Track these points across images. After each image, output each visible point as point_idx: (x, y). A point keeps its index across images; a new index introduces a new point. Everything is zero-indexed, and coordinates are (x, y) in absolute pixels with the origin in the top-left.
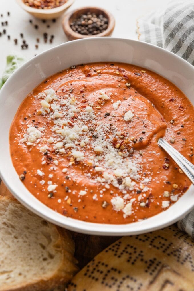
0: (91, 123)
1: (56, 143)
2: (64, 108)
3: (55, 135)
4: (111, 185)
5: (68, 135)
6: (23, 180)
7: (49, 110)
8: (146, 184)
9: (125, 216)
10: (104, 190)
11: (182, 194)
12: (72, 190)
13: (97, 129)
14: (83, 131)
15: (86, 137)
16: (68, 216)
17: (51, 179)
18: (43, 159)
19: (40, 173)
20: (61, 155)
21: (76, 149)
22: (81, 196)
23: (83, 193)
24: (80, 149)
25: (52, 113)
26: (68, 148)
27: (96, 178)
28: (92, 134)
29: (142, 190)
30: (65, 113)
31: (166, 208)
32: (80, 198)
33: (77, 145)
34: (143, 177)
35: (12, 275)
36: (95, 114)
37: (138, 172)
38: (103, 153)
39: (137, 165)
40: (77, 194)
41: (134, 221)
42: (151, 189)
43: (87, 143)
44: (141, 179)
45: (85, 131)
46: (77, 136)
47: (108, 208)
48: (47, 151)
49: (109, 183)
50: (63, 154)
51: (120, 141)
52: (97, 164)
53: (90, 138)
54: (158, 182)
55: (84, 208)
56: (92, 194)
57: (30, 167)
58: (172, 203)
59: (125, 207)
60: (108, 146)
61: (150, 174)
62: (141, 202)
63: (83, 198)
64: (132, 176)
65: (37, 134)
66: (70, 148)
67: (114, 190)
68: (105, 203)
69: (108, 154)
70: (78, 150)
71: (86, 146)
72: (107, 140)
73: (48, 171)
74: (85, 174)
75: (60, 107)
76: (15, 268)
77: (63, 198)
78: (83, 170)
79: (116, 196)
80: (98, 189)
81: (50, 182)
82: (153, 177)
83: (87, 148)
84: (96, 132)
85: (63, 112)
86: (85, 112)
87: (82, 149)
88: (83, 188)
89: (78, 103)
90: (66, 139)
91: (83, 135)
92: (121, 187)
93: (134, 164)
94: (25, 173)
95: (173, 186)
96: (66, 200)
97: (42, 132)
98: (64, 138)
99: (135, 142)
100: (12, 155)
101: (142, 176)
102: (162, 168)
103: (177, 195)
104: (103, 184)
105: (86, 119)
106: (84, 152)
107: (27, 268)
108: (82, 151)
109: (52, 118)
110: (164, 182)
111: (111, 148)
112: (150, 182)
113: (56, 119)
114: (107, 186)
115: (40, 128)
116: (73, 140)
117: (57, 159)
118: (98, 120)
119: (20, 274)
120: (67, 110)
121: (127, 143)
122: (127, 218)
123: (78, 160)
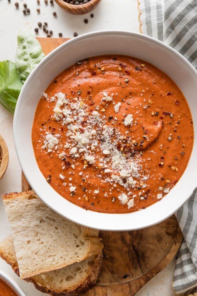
0: (98, 127)
1: (71, 149)
2: (75, 112)
3: (69, 141)
4: (118, 184)
5: (80, 140)
6: (49, 182)
7: (62, 116)
8: (145, 182)
9: (129, 208)
10: (113, 188)
11: (173, 187)
12: (88, 189)
13: (104, 133)
14: (93, 136)
15: (95, 141)
16: (87, 209)
17: (71, 182)
18: (62, 164)
19: (62, 177)
20: (76, 159)
21: (88, 153)
22: (95, 194)
23: (96, 192)
24: (91, 153)
25: (64, 119)
26: (81, 153)
27: (106, 178)
28: (100, 137)
29: (142, 186)
30: (75, 117)
31: (160, 199)
32: (95, 196)
33: (88, 149)
34: (143, 176)
35: (56, 258)
36: (101, 118)
37: (138, 171)
38: (110, 154)
39: (138, 165)
40: (92, 192)
41: (136, 211)
42: (149, 186)
43: (96, 146)
44: (141, 177)
45: (94, 136)
46: (88, 141)
47: (116, 202)
48: (65, 157)
49: (116, 183)
50: (78, 158)
51: (123, 145)
52: (106, 166)
53: (98, 142)
54: (154, 179)
55: (98, 203)
56: (104, 192)
57: (53, 171)
58: (164, 194)
59: (129, 201)
60: (114, 149)
61: (148, 172)
62: (141, 196)
63: (97, 196)
64: (134, 175)
65: (55, 141)
66: (83, 153)
67: (120, 188)
68: (114, 199)
69: (114, 156)
70: (89, 154)
71: (96, 149)
72: (113, 143)
73: (68, 175)
74: (97, 175)
75: (71, 111)
76: (58, 253)
77: (81, 196)
78: (95, 172)
79: (122, 193)
80: (108, 188)
81: (71, 184)
82: (151, 174)
83: (96, 150)
84: (103, 136)
85: (74, 117)
86: (92, 116)
87: (93, 153)
88: (96, 188)
89: (86, 106)
90: (79, 145)
91: (92, 139)
92: (125, 185)
93: (135, 164)
94: (50, 176)
95: (166, 182)
96: (85, 198)
97: (58, 138)
98: (77, 143)
99: (136, 146)
100: (37, 160)
101: (142, 174)
102: (158, 166)
103: (169, 188)
104: (111, 184)
105: (94, 123)
106: (95, 155)
107: (66, 253)
108: (93, 154)
109: (65, 123)
110: (159, 179)
111: (116, 150)
112: (148, 179)
113: (69, 124)
114: (115, 185)
115: (56, 135)
116: (85, 145)
117: (74, 163)
118: (104, 123)
119: (61, 257)
120: (77, 114)
121: (129, 147)
122: (130, 209)
123: (90, 163)
